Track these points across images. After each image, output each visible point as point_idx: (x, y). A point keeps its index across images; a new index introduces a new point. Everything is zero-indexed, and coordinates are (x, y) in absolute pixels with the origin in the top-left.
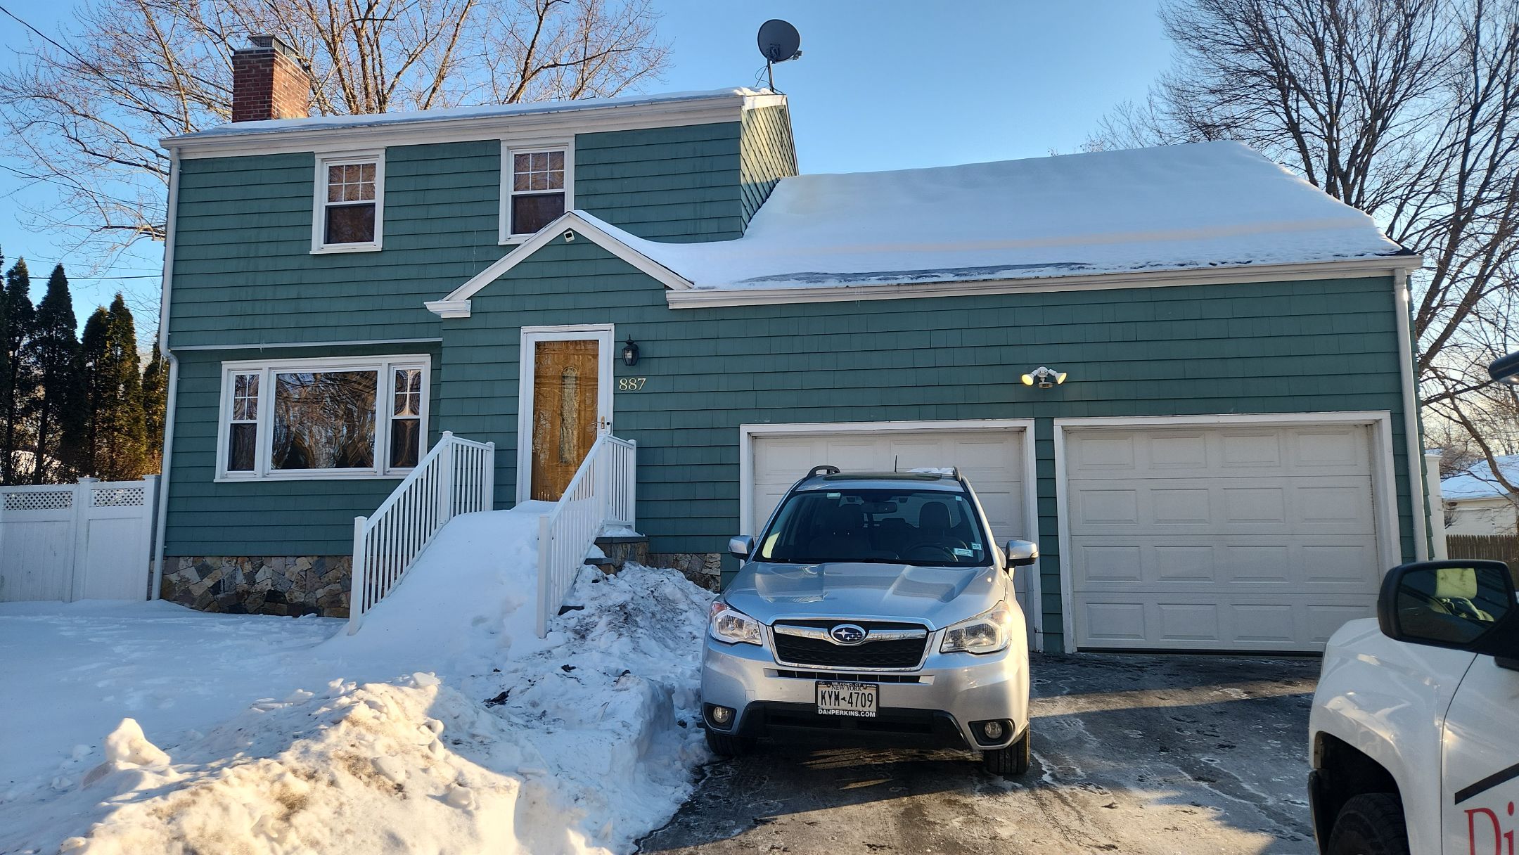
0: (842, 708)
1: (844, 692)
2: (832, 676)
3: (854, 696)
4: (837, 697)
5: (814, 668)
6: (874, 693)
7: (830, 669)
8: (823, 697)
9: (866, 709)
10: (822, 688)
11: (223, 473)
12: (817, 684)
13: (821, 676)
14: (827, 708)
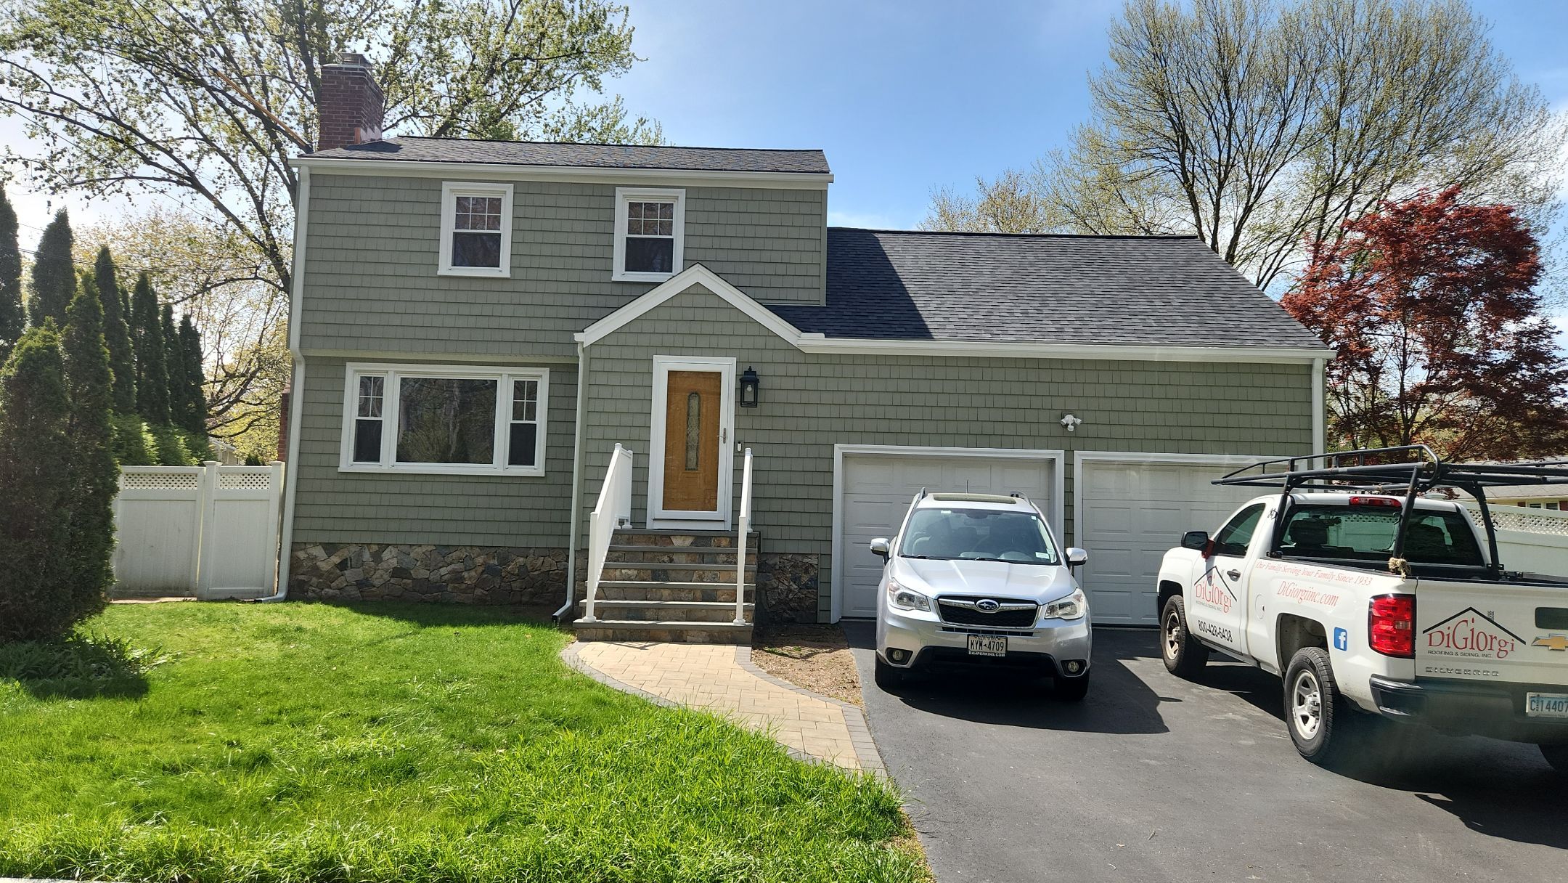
0: (985, 651)
1: (986, 641)
2: (978, 631)
3: (992, 644)
4: (981, 645)
5: (964, 626)
6: (1005, 642)
7: (974, 627)
8: (972, 644)
9: (999, 652)
10: (971, 638)
11: (347, 462)
12: (968, 636)
13: (970, 631)
14: (974, 650)
